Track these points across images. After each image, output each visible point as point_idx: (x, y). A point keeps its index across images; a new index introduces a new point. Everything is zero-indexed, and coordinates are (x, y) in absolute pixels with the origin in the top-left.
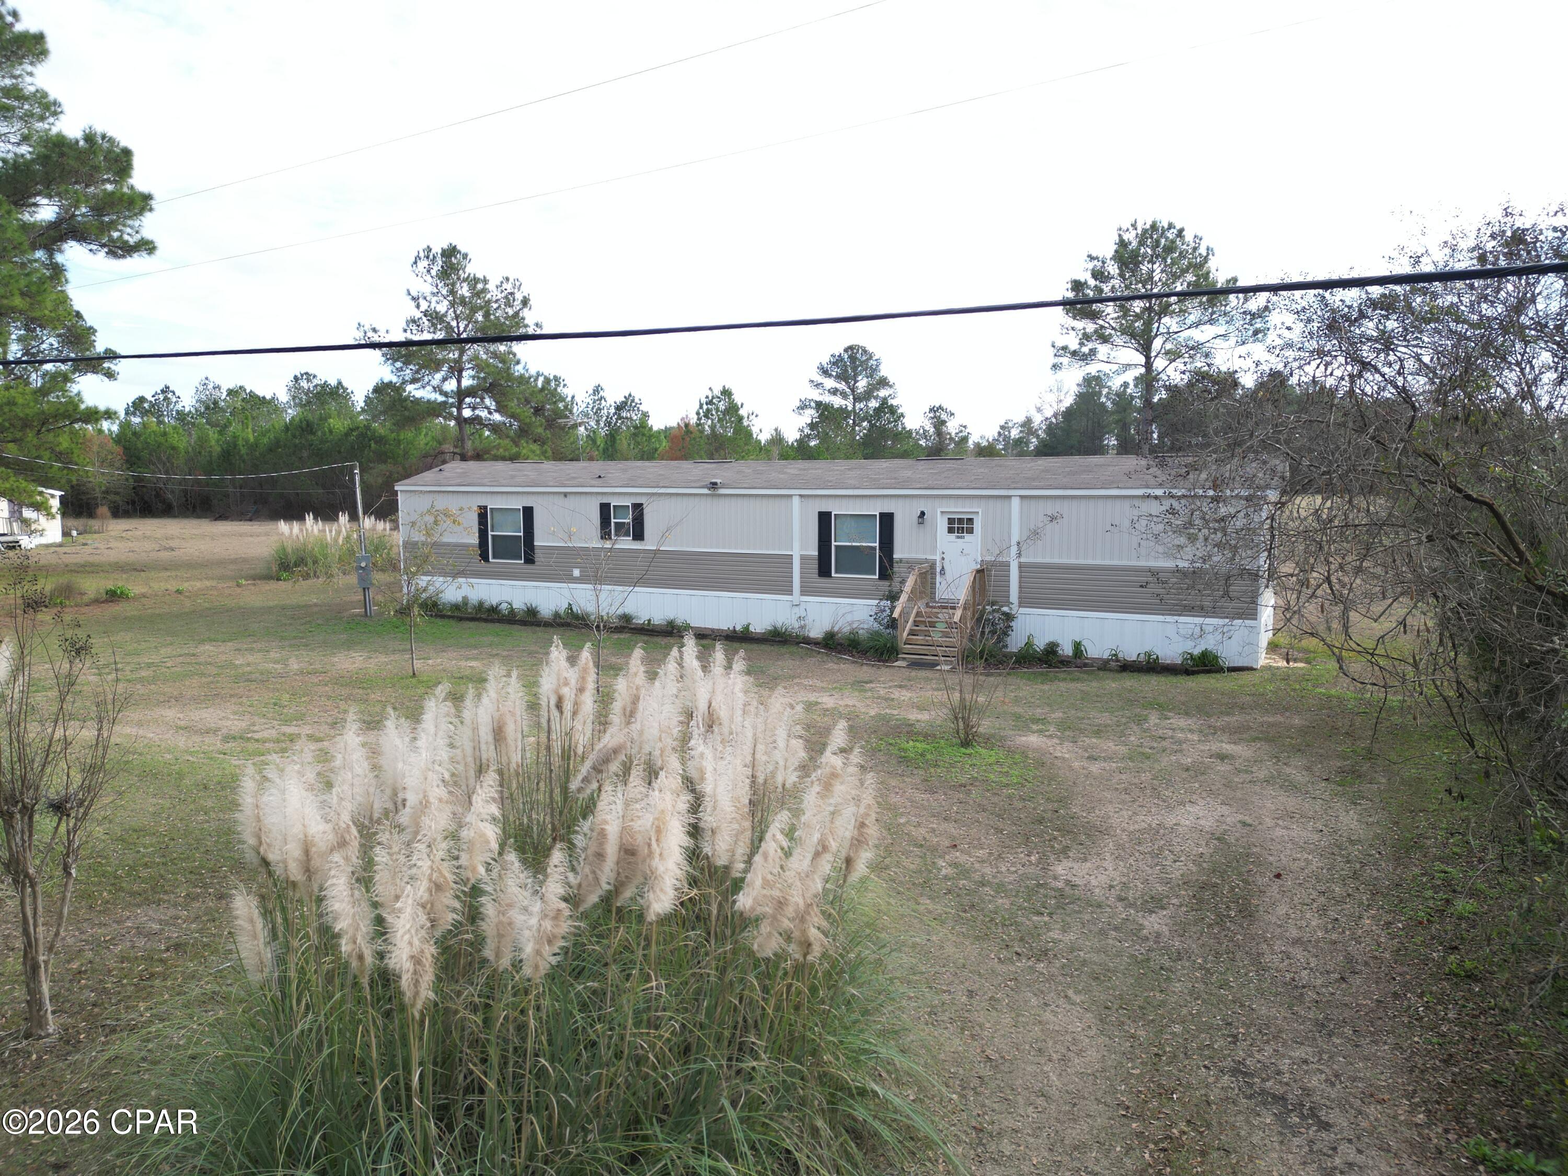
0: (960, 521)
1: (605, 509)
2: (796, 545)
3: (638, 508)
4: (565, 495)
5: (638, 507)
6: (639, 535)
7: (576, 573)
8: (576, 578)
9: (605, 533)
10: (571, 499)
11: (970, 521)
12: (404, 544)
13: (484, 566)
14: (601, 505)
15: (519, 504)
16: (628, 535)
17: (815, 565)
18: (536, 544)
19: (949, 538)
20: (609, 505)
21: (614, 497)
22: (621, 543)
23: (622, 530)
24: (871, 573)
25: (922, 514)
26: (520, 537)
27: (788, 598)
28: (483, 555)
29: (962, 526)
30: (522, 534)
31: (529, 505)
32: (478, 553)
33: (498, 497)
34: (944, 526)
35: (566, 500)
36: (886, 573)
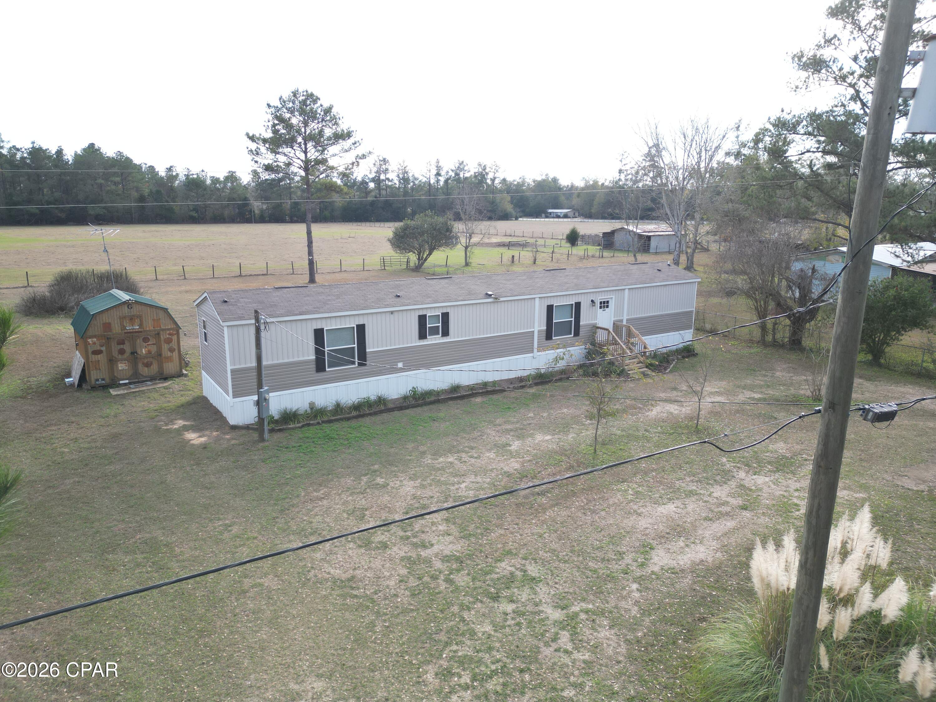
0: (604, 302)
1: (422, 319)
2: (536, 324)
3: (445, 317)
4: (392, 312)
6: (446, 333)
7: (400, 365)
8: (400, 369)
9: (422, 335)
10: (396, 314)
11: (608, 302)
12: (233, 371)
13: (321, 375)
14: (419, 316)
15: (353, 324)
16: (438, 334)
17: (544, 335)
18: (367, 350)
19: (600, 311)
20: (425, 316)
21: (429, 310)
22: (433, 340)
23: (434, 331)
24: (571, 334)
25: (592, 301)
26: (354, 348)
27: (531, 355)
28: (320, 366)
29: (605, 305)
30: (356, 345)
31: (361, 323)
32: (314, 366)
33: (333, 320)
34: (599, 305)
35: (392, 316)
36: (577, 334)
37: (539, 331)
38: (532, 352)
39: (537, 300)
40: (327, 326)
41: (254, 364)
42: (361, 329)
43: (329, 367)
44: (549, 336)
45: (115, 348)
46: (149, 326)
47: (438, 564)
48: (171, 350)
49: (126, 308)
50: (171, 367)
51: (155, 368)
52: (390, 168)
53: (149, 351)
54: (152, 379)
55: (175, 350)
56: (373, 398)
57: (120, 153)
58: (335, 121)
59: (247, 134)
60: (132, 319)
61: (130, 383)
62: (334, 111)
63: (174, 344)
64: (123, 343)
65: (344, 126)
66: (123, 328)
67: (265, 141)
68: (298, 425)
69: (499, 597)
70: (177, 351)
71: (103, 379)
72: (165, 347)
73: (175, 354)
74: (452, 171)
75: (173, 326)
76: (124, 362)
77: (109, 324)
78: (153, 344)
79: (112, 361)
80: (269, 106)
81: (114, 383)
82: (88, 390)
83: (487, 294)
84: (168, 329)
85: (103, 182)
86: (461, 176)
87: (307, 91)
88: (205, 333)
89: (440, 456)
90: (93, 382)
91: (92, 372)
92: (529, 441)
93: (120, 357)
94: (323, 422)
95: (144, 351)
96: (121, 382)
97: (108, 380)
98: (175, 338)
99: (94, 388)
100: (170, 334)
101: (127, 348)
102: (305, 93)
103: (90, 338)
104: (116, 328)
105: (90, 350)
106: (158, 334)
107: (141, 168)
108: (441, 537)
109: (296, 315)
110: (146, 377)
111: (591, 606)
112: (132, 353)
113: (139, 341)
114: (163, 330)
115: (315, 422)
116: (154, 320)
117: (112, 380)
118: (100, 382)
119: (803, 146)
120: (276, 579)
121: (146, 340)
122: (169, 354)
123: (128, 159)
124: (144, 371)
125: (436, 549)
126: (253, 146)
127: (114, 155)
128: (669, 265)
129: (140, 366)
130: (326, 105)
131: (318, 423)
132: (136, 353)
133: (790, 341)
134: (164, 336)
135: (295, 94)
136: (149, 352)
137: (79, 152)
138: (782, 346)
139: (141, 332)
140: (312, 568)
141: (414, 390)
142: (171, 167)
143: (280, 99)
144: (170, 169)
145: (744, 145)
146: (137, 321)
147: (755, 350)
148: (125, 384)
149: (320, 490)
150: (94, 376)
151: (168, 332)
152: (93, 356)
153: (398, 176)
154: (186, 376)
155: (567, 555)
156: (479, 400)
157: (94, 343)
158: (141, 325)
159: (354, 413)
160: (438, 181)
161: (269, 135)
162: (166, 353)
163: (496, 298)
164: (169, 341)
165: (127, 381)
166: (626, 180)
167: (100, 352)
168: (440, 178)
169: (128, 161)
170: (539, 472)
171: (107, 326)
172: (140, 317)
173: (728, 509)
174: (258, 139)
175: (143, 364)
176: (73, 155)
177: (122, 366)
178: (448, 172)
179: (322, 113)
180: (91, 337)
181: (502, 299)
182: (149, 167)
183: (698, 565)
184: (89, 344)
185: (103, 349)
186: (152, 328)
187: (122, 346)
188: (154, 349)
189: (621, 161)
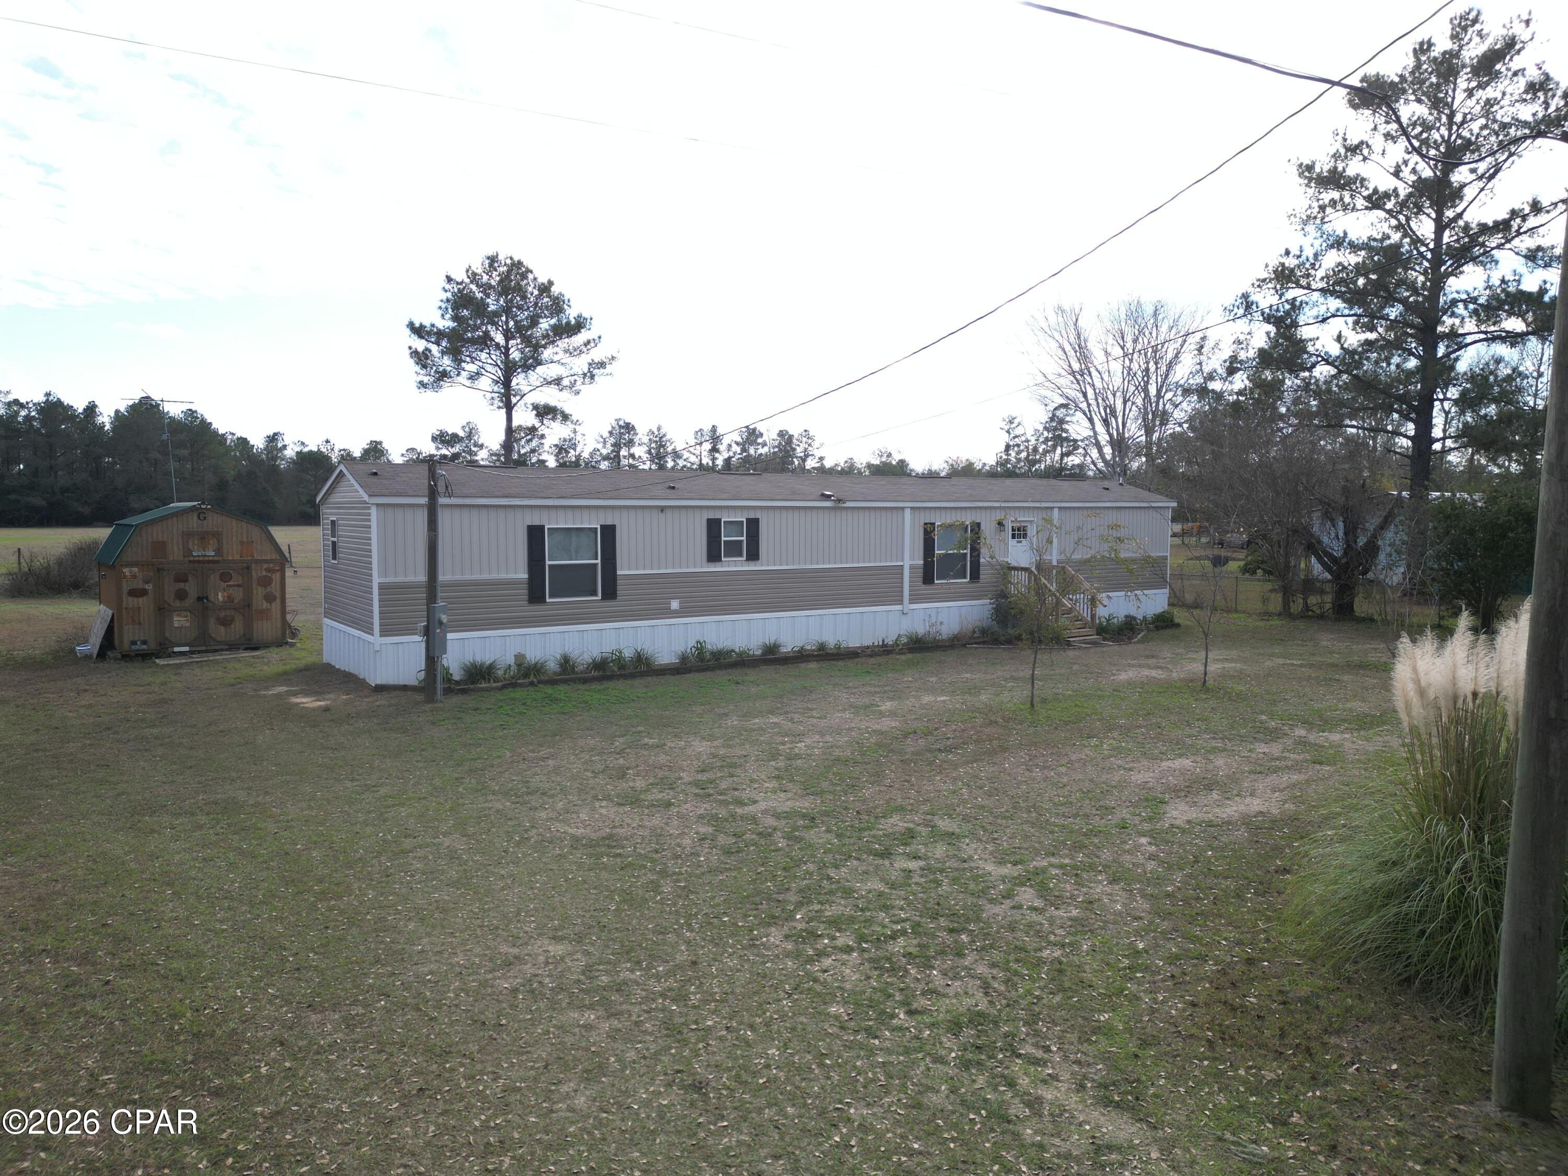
0: (1019, 528)
1: (713, 526)
2: (907, 555)
3: (753, 526)
4: (662, 509)
5: (753, 524)
6: (753, 555)
7: (675, 605)
8: (675, 612)
9: (713, 556)
10: (669, 513)
11: (1025, 528)
12: (382, 587)
13: (537, 609)
14: (708, 520)
15: (594, 522)
16: (741, 555)
17: (920, 574)
18: (619, 572)
19: (1012, 542)
20: (718, 521)
21: (725, 513)
22: (733, 565)
23: (734, 549)
24: (965, 577)
25: (1000, 524)
26: (596, 565)
27: (899, 607)
28: (536, 594)
29: (1020, 533)
30: (599, 561)
31: (609, 522)
32: (526, 592)
33: (561, 513)
34: (1010, 533)
35: (662, 516)
36: (975, 576)
37: (912, 567)
38: (901, 602)
39: (908, 513)
40: (550, 523)
41: (422, 578)
42: (609, 532)
43: (550, 597)
44: (928, 579)
45: (170, 588)
46: (233, 553)
47: (771, 821)
48: (270, 598)
49: (195, 518)
50: (265, 629)
51: (238, 627)
52: (636, 440)
53: (229, 597)
54: (233, 647)
55: (275, 598)
56: (628, 654)
57: (191, 413)
58: (558, 305)
59: (411, 325)
60: (203, 537)
61: (192, 652)
62: (555, 290)
63: (275, 588)
64: (185, 580)
65: (571, 314)
66: (188, 552)
67: (440, 335)
68: (495, 685)
69: (891, 854)
70: (278, 601)
71: (144, 642)
72: (259, 592)
73: (276, 606)
74: (737, 443)
75: (275, 556)
76: (184, 613)
77: (163, 544)
78: (238, 586)
79: (162, 611)
80: (449, 279)
81: (163, 650)
82: (116, 659)
83: (823, 495)
84: (266, 561)
85: (159, 456)
86: (752, 451)
87: (511, 258)
88: (334, 543)
89: (755, 718)
90: (126, 646)
91: (126, 628)
92: (910, 702)
93: (177, 603)
94: (540, 682)
95: (220, 598)
96: (176, 649)
97: (152, 645)
98: (276, 577)
99: (126, 657)
100: (268, 570)
101: (192, 588)
102: (508, 261)
103: (127, 566)
104: (175, 553)
105: (125, 588)
106: (248, 568)
107: (226, 440)
108: (769, 794)
109: (498, 497)
110: (220, 643)
111: (1067, 861)
112: (200, 599)
113: (214, 579)
114: (258, 562)
115: (526, 681)
116: (242, 543)
117: (160, 644)
118: (139, 647)
119: (1324, 307)
120: (465, 839)
121: (225, 577)
122: (265, 605)
123: (203, 421)
124: (219, 632)
125: (762, 805)
126: (420, 345)
127: (182, 416)
128: (1121, 484)
129: (212, 622)
130: (542, 279)
131: (532, 684)
132: (207, 598)
133: (1333, 607)
134: (258, 572)
135: (493, 260)
136: (230, 599)
137: (122, 409)
138: (1321, 617)
139: (217, 562)
140: (532, 827)
141: (700, 648)
142: (275, 434)
143: (467, 271)
144: (273, 439)
145: (1210, 377)
146: (213, 543)
147: (1276, 622)
148: (183, 654)
149: (539, 751)
150: (128, 635)
151: (266, 566)
152: (130, 599)
153: (649, 452)
154: (292, 645)
155: (1007, 811)
156: (813, 665)
157: (134, 577)
158: (219, 551)
159: (594, 673)
160: (714, 459)
161: (446, 324)
162: (259, 602)
163: (839, 501)
164: (265, 582)
165: (187, 649)
166: (1019, 460)
167: (143, 593)
168: (717, 455)
169: (205, 426)
170: (936, 729)
171: (160, 547)
172: (217, 535)
173: (1290, 764)
174: (429, 333)
175: (218, 619)
176: (113, 415)
177: (179, 621)
178: (730, 446)
179: (536, 292)
180: (130, 565)
181: (848, 504)
182: (238, 439)
183: (1255, 817)
184: (125, 577)
185: (149, 587)
186: (237, 557)
187: (182, 585)
188: (238, 595)
189: (1008, 432)
